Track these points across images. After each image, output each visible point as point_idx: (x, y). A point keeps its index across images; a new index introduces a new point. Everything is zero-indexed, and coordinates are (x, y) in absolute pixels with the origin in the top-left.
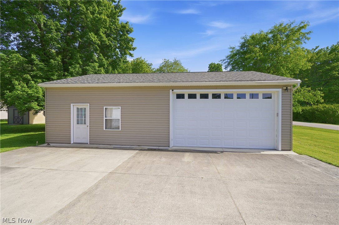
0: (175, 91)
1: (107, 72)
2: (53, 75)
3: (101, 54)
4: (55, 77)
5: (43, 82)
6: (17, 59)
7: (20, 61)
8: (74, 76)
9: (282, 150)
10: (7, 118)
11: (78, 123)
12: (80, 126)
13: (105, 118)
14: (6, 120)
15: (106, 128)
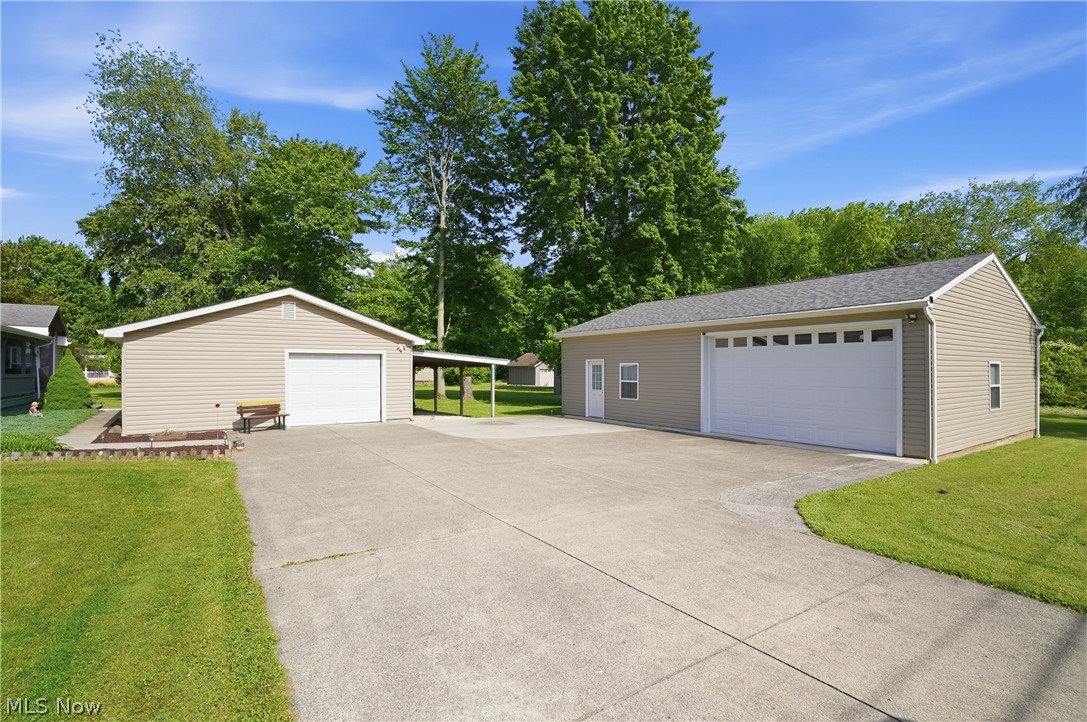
0: (708, 334)
1: (680, 293)
2: (593, 309)
3: (670, 255)
4: (596, 312)
5: (580, 322)
6: (549, 292)
7: (552, 294)
8: (622, 307)
9: (904, 456)
10: (553, 385)
11: (594, 388)
12: (595, 390)
13: (621, 381)
14: (551, 388)
15: (623, 396)
